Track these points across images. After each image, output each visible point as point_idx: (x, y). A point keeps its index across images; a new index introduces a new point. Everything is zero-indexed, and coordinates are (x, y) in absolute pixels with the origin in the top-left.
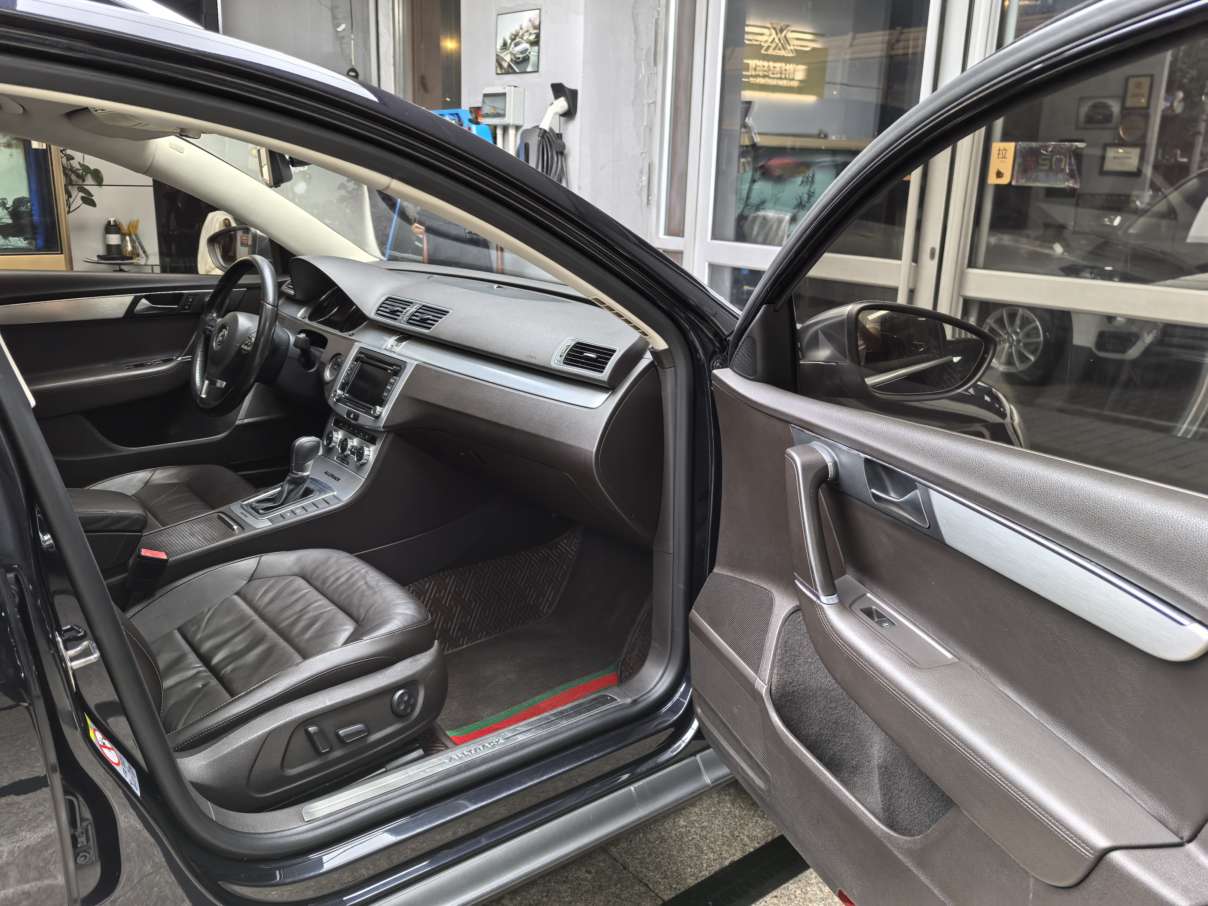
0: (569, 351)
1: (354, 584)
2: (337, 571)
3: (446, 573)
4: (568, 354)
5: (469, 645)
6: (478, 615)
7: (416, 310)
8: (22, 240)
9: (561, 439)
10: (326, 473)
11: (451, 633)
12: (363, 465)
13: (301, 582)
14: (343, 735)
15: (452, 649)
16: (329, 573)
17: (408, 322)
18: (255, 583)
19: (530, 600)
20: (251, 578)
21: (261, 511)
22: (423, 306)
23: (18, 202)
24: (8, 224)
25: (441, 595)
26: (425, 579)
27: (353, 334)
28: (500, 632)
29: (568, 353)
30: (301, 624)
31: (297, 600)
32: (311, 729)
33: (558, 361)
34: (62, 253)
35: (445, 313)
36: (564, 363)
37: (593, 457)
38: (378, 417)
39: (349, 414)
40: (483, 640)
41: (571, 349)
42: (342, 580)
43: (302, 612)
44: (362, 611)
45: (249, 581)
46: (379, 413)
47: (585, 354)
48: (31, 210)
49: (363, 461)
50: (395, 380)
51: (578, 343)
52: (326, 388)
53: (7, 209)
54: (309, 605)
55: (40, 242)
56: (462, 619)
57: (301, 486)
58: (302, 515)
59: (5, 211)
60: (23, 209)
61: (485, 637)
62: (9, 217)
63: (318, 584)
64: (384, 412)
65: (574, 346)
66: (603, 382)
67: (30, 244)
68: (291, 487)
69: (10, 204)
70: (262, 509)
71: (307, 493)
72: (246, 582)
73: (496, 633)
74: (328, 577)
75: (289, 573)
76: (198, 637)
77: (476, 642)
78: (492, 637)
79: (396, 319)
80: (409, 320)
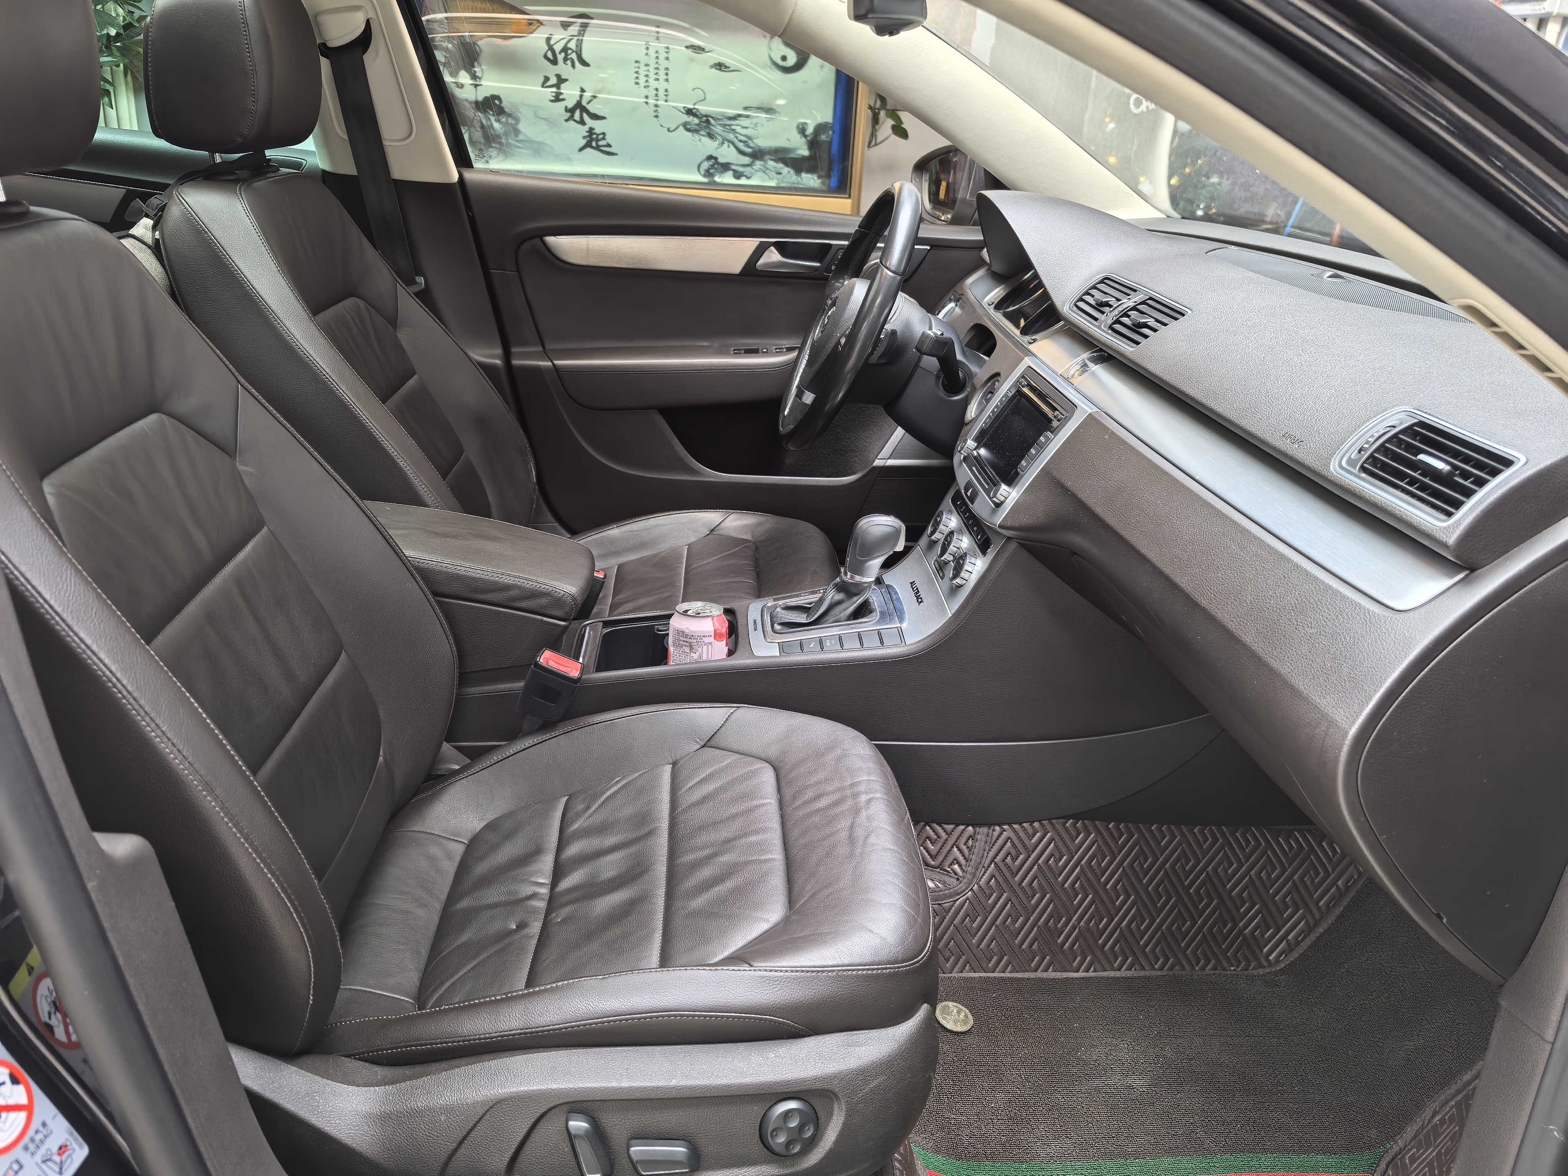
0: (1387, 441)
1: (832, 821)
2: (827, 780)
3: (1079, 824)
4: (1382, 449)
5: (1091, 974)
6: (1124, 923)
7: (1134, 304)
8: (816, 178)
9: (1284, 669)
10: (912, 583)
11: (1059, 941)
12: (960, 586)
13: (768, 777)
14: (635, 1158)
15: (1054, 971)
16: (814, 779)
17: (1111, 328)
18: (709, 753)
19: (1246, 926)
20: (709, 743)
21: (777, 627)
22: (1151, 299)
23: (820, 128)
24: (804, 158)
25: (1060, 864)
26: (1036, 824)
27: (1035, 340)
28: (1161, 968)
29: (1382, 445)
30: (706, 872)
31: (734, 817)
32: (578, 1125)
33: (1350, 462)
34: (850, 197)
35: (1176, 314)
36: (1363, 469)
37: (1345, 749)
38: (998, 505)
39: (969, 485)
40: (1123, 973)
41: (1395, 436)
42: (823, 803)
43: (726, 844)
44: (809, 887)
45: (703, 746)
46: (1002, 499)
47: (1422, 457)
48: (832, 139)
49: (958, 581)
50: (1048, 439)
51: (1422, 424)
52: (965, 429)
53: (805, 136)
54: (745, 835)
55: (834, 182)
56: (1090, 920)
57: (855, 599)
58: (833, 654)
59: (804, 140)
60: (823, 137)
61: (1129, 969)
62: (806, 147)
63: (788, 793)
64: (1010, 495)
65: (1406, 431)
66: (1445, 545)
67: (823, 183)
68: (839, 596)
69: (810, 130)
70: (780, 624)
71: (863, 611)
72: (699, 746)
73: (1153, 969)
74: (806, 787)
75: (763, 756)
76: (575, 826)
77: (1105, 974)
78: (1142, 973)
79: (1096, 319)
80: (1114, 323)
